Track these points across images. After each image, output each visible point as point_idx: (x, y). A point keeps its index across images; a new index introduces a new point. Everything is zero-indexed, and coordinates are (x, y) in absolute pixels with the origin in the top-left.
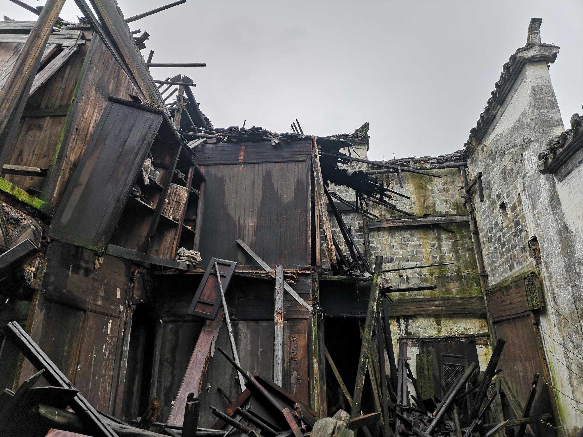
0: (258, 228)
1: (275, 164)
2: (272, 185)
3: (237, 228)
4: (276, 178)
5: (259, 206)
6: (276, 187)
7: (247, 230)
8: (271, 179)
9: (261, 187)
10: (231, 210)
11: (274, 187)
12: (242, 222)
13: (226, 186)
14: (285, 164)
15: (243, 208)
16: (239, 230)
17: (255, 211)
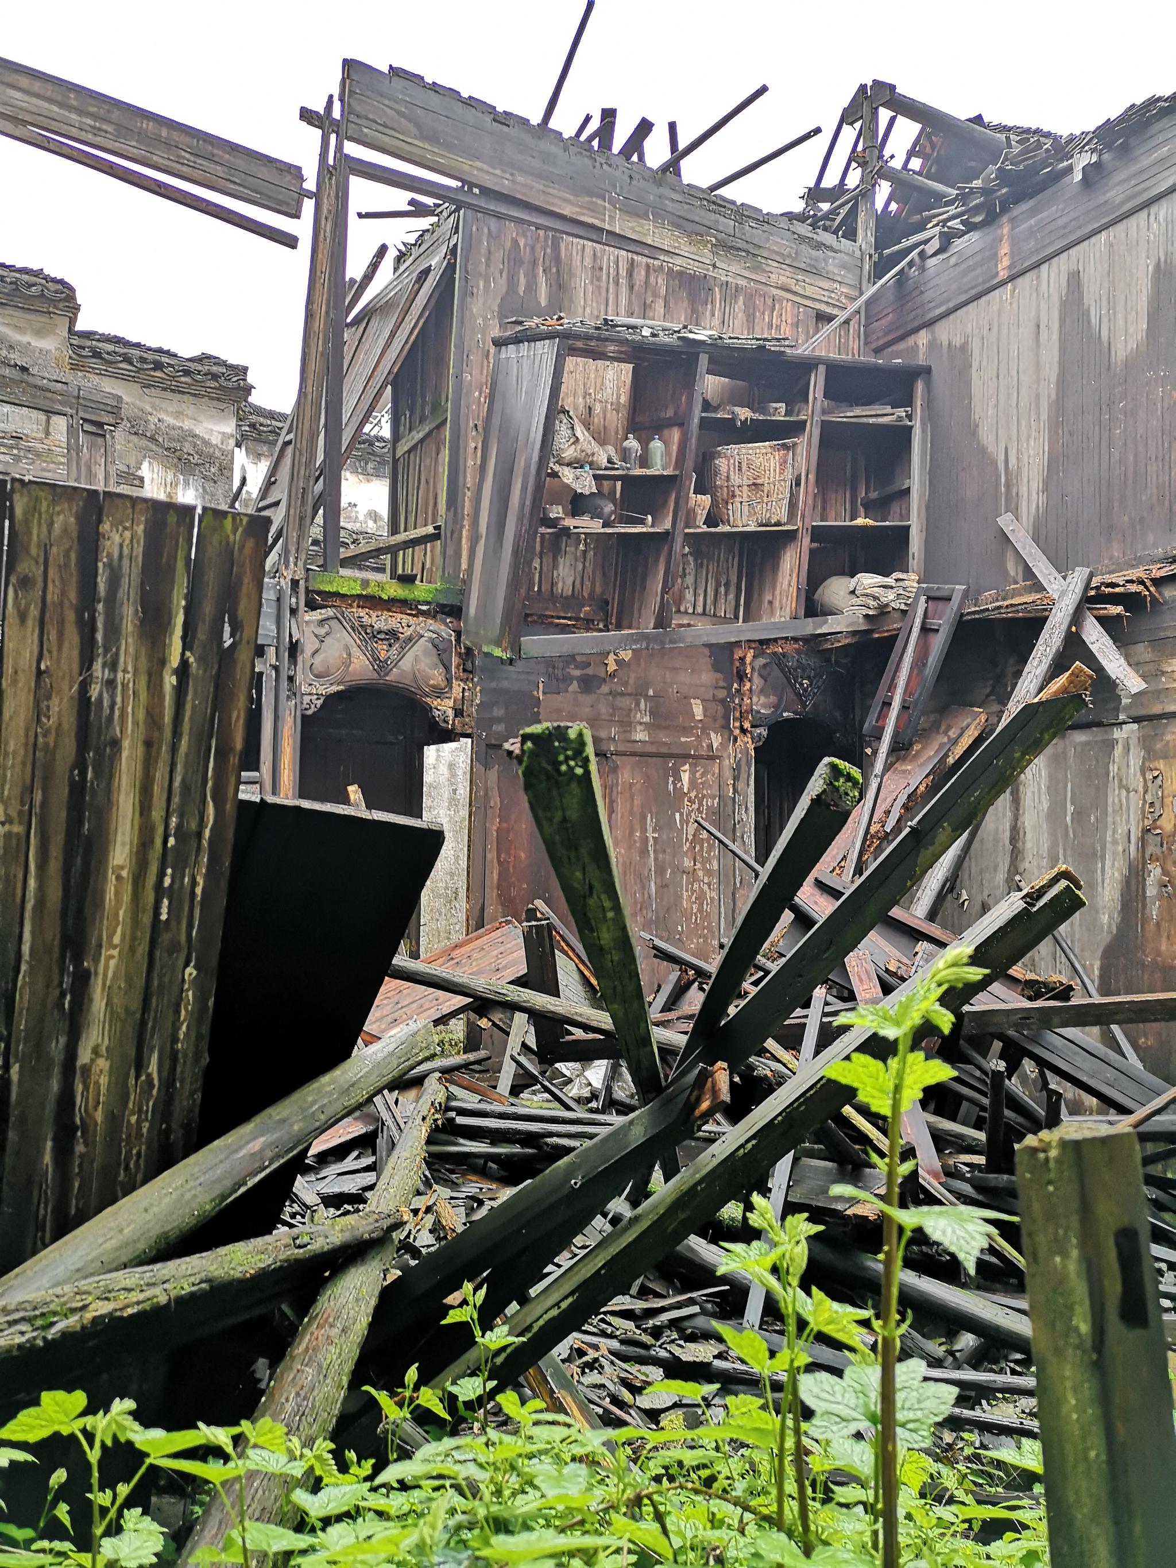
0: (1054, 465)
1: (1093, 240)
2: (1084, 316)
3: (1003, 480)
4: (1092, 291)
5: (1053, 395)
6: (1094, 320)
7: (1025, 480)
8: (1081, 298)
9: (1055, 336)
10: (986, 436)
11: (1089, 322)
12: (1013, 461)
13: (975, 366)
14: (1120, 228)
15: (1015, 418)
16: (1008, 486)
17: (1044, 416)
